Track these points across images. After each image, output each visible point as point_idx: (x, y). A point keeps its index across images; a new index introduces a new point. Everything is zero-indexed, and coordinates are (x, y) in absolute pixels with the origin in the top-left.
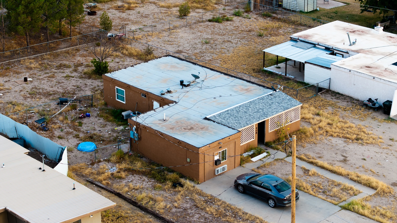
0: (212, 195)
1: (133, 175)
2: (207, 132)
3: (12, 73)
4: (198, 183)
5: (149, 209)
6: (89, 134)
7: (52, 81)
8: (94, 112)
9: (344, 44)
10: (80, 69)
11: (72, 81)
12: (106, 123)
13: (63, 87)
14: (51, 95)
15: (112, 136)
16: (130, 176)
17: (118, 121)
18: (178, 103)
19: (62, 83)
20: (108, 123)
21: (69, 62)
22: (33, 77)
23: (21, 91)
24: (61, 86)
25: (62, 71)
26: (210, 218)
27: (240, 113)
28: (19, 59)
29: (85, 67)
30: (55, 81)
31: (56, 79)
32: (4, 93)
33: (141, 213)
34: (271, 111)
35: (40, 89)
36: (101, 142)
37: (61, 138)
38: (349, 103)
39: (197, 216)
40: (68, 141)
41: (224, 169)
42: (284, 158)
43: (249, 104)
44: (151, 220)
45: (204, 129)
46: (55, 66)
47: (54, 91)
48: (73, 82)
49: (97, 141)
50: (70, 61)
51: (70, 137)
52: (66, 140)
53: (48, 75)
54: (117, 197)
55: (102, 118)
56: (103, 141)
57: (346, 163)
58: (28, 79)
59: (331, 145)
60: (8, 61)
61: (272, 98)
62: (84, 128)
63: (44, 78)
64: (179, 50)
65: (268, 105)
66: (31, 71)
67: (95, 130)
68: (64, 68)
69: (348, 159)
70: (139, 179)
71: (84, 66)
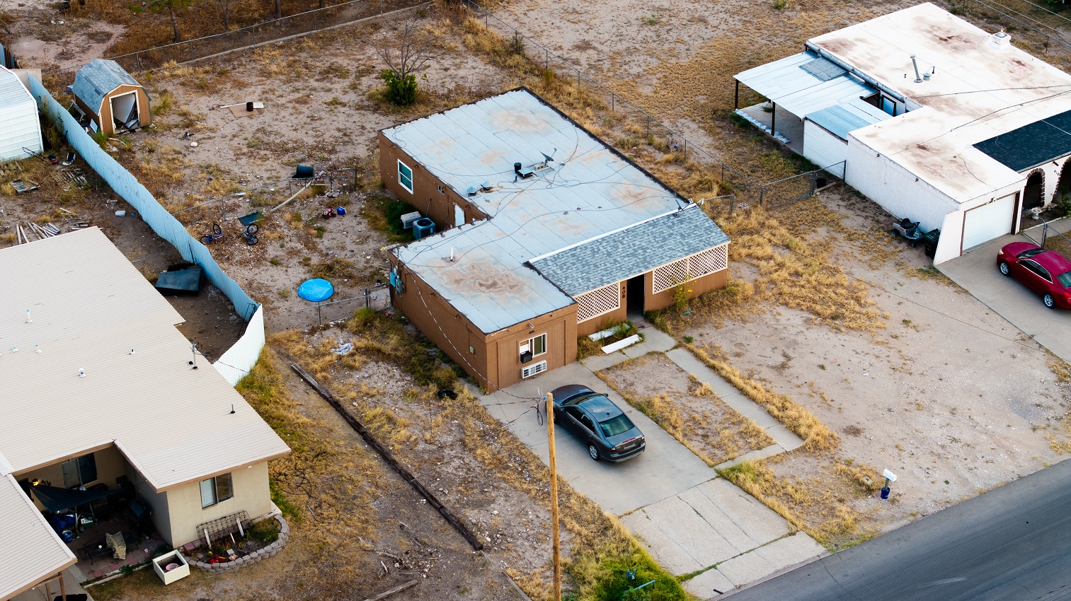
0: (501, 421)
1: (377, 362)
2: (517, 296)
3: (229, 85)
4: (485, 393)
5: (379, 440)
6: (329, 257)
7: (301, 113)
8: (358, 203)
9: (905, 77)
10: (366, 81)
11: (339, 114)
12: (369, 233)
13: (316, 131)
14: (287, 151)
15: (371, 267)
16: (372, 364)
17: (393, 231)
18: (492, 220)
19: (318, 121)
20: (373, 233)
21: (349, 62)
22: (267, 99)
23: (234, 136)
24: (313, 128)
25: (329, 85)
26: (478, 470)
27: (597, 255)
28: (251, 46)
29: (376, 78)
30: (307, 112)
31: (311, 109)
32: (200, 139)
33: (361, 447)
34: (661, 256)
35: (271, 133)
36: (346, 280)
37: (275, 265)
38: (869, 222)
39: (457, 462)
40: (287, 271)
41: (538, 368)
42: (667, 351)
43: (623, 235)
44: (374, 463)
45: (515, 288)
46: (318, 72)
47: (296, 142)
48: (342, 117)
49: (340, 276)
50: (352, 57)
51: (295, 261)
52: (284, 269)
53: (297, 95)
54: (333, 408)
55: (366, 221)
56: (350, 277)
57: (781, 374)
58: (255, 106)
59: (775, 326)
60: (229, 51)
61: (674, 224)
62: (324, 243)
63: (288, 105)
64: (587, 39)
65: (661, 239)
66: (268, 82)
67: (343, 248)
68: (334, 76)
69: (790, 363)
70: (385, 371)
71: (374, 75)
